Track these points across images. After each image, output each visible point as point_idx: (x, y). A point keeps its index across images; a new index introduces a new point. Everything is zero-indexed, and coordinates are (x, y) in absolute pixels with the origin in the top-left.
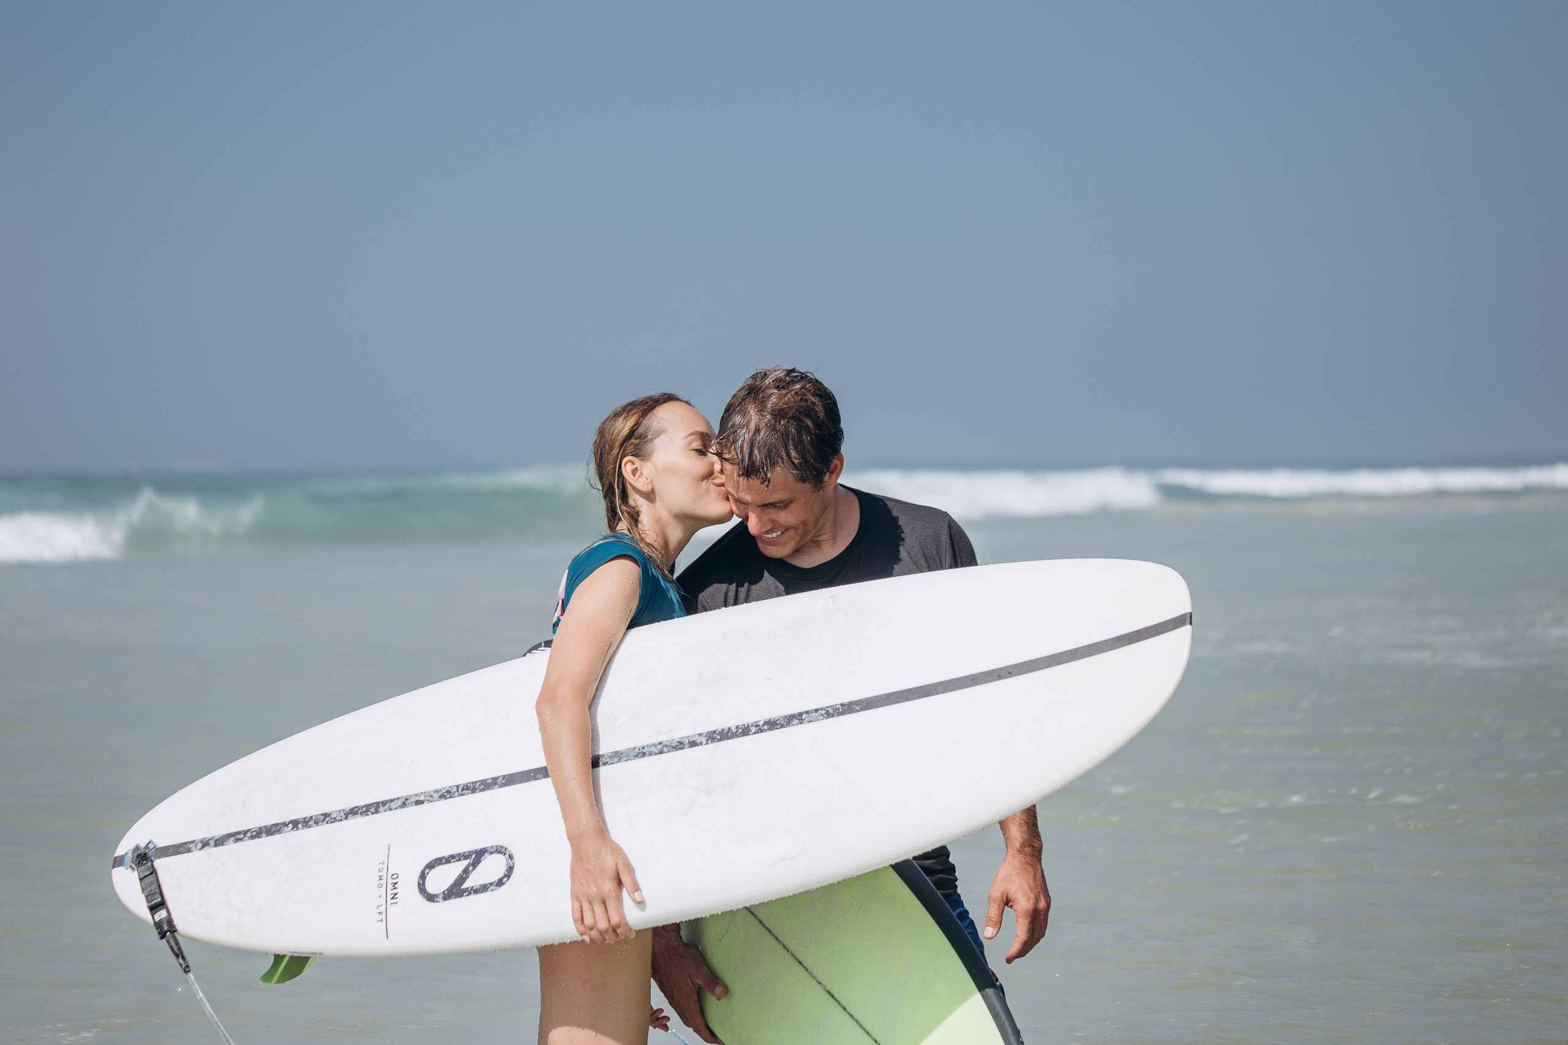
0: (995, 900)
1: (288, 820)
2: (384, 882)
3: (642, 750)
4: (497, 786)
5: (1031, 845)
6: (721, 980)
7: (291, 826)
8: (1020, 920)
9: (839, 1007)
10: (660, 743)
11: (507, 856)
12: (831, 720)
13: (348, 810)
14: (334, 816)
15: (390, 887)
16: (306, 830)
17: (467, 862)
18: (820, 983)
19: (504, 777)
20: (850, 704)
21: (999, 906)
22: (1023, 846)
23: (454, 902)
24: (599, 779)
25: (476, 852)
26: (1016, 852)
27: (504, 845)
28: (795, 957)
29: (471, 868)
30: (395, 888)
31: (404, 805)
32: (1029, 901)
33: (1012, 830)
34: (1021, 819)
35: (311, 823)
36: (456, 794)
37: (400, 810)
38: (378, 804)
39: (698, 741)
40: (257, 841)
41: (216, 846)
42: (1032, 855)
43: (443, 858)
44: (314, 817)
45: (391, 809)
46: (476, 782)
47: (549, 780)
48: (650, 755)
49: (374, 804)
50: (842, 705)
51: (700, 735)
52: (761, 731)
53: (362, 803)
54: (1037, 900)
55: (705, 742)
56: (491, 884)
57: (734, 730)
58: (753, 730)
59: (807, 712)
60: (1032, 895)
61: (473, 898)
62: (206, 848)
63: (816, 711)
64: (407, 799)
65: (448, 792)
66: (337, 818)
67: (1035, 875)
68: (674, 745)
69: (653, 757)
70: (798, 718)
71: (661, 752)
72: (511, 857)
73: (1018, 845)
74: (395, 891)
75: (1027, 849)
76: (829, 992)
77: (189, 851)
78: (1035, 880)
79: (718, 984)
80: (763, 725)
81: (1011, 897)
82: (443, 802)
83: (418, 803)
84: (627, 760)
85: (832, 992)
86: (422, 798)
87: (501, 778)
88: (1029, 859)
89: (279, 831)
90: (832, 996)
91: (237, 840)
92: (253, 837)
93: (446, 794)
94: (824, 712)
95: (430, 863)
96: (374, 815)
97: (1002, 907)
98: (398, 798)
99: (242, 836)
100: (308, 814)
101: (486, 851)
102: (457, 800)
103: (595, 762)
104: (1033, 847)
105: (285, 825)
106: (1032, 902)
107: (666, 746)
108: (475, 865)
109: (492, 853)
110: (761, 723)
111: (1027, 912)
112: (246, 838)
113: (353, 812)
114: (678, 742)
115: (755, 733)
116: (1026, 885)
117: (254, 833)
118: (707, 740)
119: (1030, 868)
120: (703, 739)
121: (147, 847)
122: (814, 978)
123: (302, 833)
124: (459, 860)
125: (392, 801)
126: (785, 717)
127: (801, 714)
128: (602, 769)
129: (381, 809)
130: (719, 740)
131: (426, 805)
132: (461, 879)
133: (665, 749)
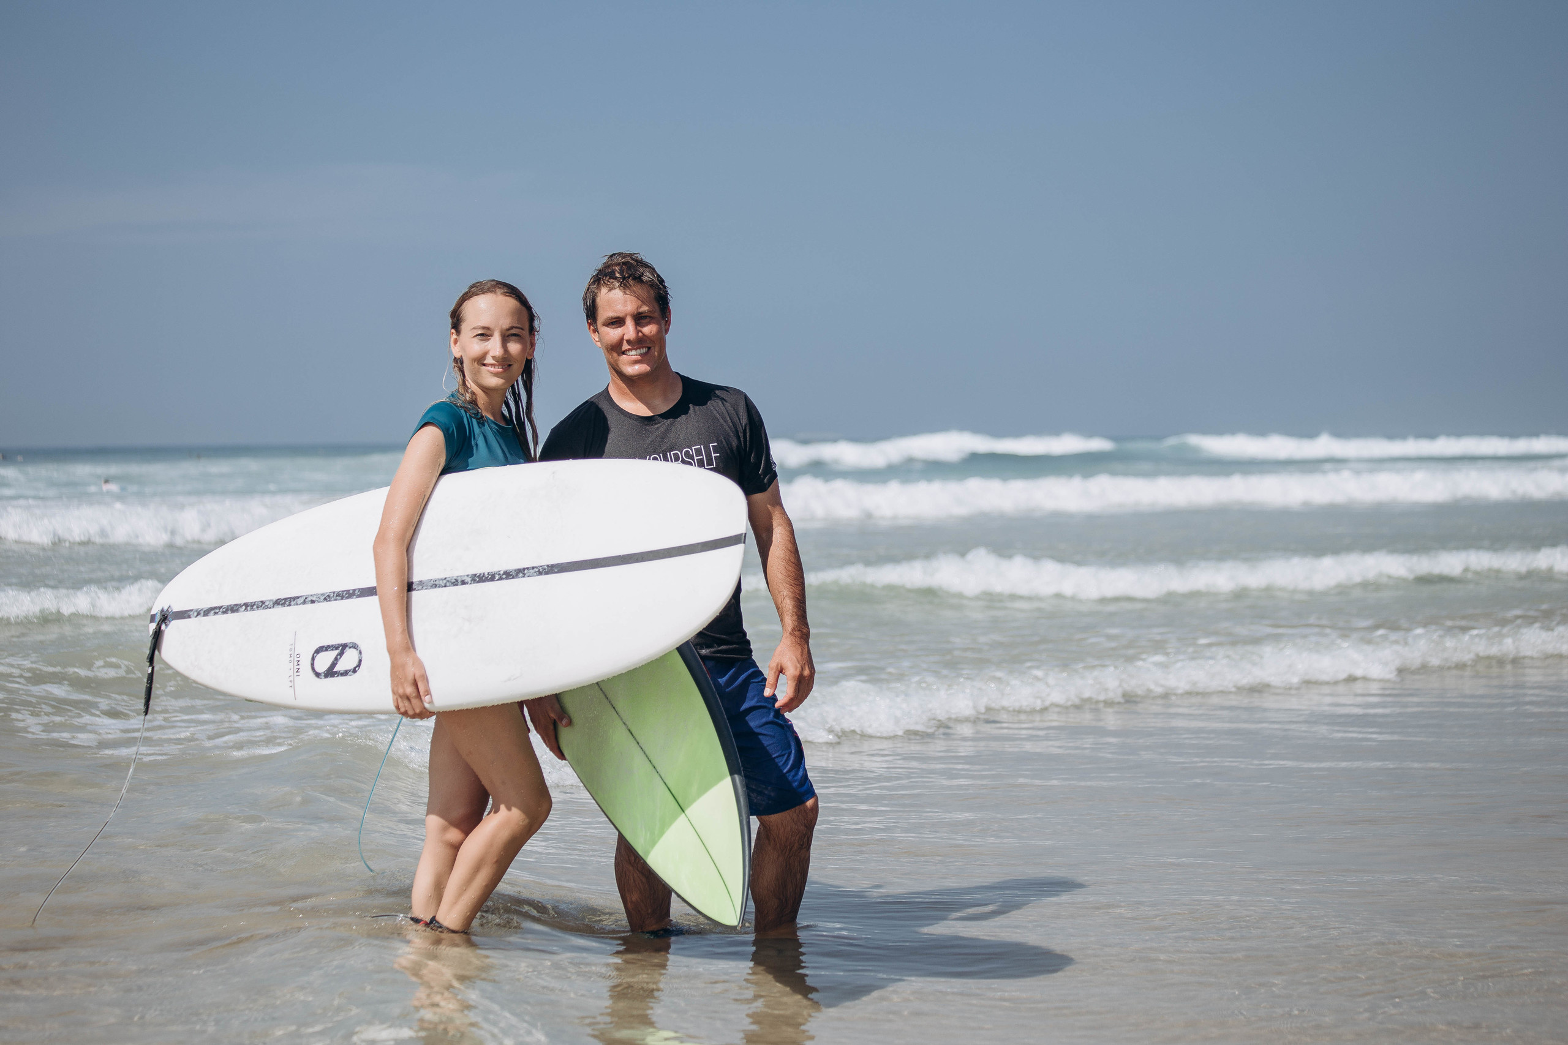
0: (772, 669)
1: (243, 602)
2: (292, 659)
3: (435, 583)
4: (355, 597)
5: (800, 630)
6: (567, 714)
7: (244, 607)
8: (789, 682)
9: (635, 741)
10: (445, 579)
11: (358, 651)
12: (540, 577)
13: (274, 600)
14: (267, 604)
15: (296, 663)
16: (252, 612)
17: (337, 652)
18: (624, 723)
19: (359, 589)
20: (553, 566)
21: (775, 672)
22: (794, 630)
23: (330, 680)
24: (411, 600)
25: (341, 645)
26: (788, 634)
27: (357, 643)
28: (611, 704)
29: (339, 657)
30: (298, 665)
31: (304, 602)
32: (796, 669)
33: (786, 619)
34: (793, 612)
35: (255, 607)
36: (333, 599)
37: (302, 606)
38: (291, 598)
39: (466, 581)
40: (225, 615)
41: (204, 616)
42: (801, 638)
43: (324, 647)
44: (256, 603)
45: (297, 604)
46: (344, 591)
47: (377, 597)
48: (439, 587)
49: (288, 598)
50: (548, 566)
51: (468, 576)
52: (501, 579)
53: (282, 597)
54: (802, 669)
55: (470, 582)
56: (350, 670)
57: (487, 576)
58: (497, 577)
59: (528, 568)
60: (799, 665)
61: (340, 678)
62: (199, 616)
63: (533, 568)
64: (306, 598)
65: (329, 596)
66: (269, 606)
67: (802, 651)
68: (453, 581)
69: (441, 589)
70: (520, 572)
71: (445, 586)
72: (360, 653)
73: (790, 629)
74: (298, 667)
75: (797, 633)
76: (629, 730)
77: (189, 617)
78: (802, 655)
79: (565, 717)
80: (503, 574)
81: (783, 666)
82: (326, 603)
83: (313, 602)
84: (426, 589)
85: (632, 730)
86: (314, 599)
87: (357, 591)
88: (798, 640)
89: (237, 611)
90: (631, 733)
91: (216, 613)
92: (224, 613)
93: (327, 598)
94: (537, 570)
95: (317, 649)
96: (288, 607)
97: (777, 674)
98: (301, 596)
99: (218, 611)
100: (253, 600)
101: (347, 646)
102: (333, 603)
103: (410, 587)
104: (802, 632)
105: (241, 606)
106: (799, 669)
107: (448, 581)
108: (341, 654)
109: (350, 648)
110: (502, 573)
111: (794, 677)
112: (220, 613)
113: (277, 603)
114: (455, 579)
115: (498, 580)
116: (794, 658)
117: (224, 610)
118: (471, 581)
119: (799, 647)
120: (468, 580)
121: (167, 610)
122: (622, 719)
123: (250, 614)
124: (332, 650)
125: (298, 598)
126: (515, 570)
127: (524, 569)
128: (414, 594)
129: (292, 603)
130: (478, 582)
131: (316, 604)
132: (334, 665)
133: (448, 584)
